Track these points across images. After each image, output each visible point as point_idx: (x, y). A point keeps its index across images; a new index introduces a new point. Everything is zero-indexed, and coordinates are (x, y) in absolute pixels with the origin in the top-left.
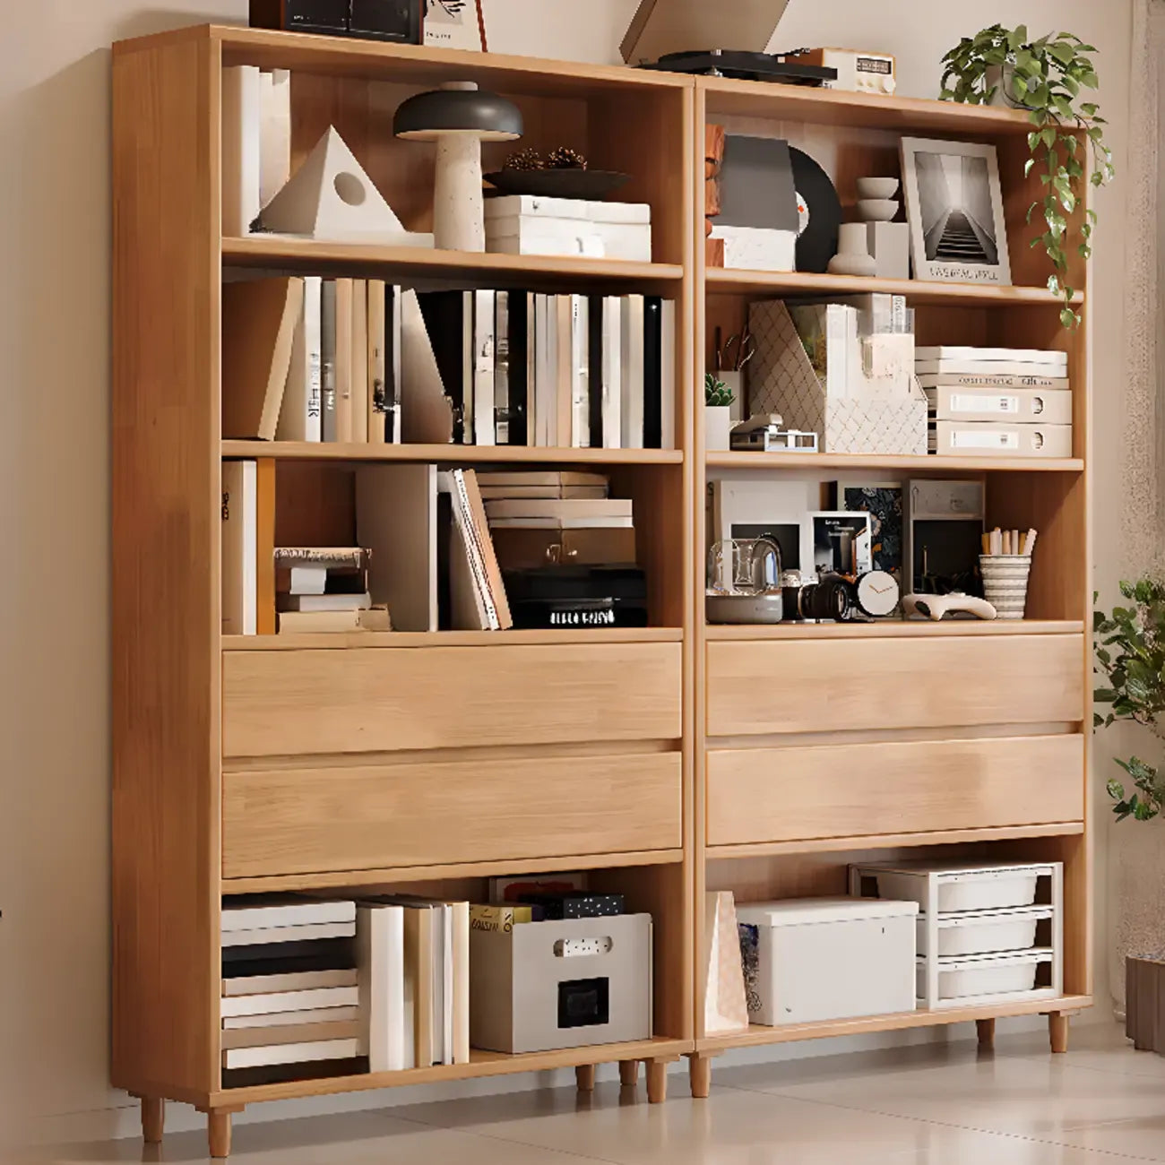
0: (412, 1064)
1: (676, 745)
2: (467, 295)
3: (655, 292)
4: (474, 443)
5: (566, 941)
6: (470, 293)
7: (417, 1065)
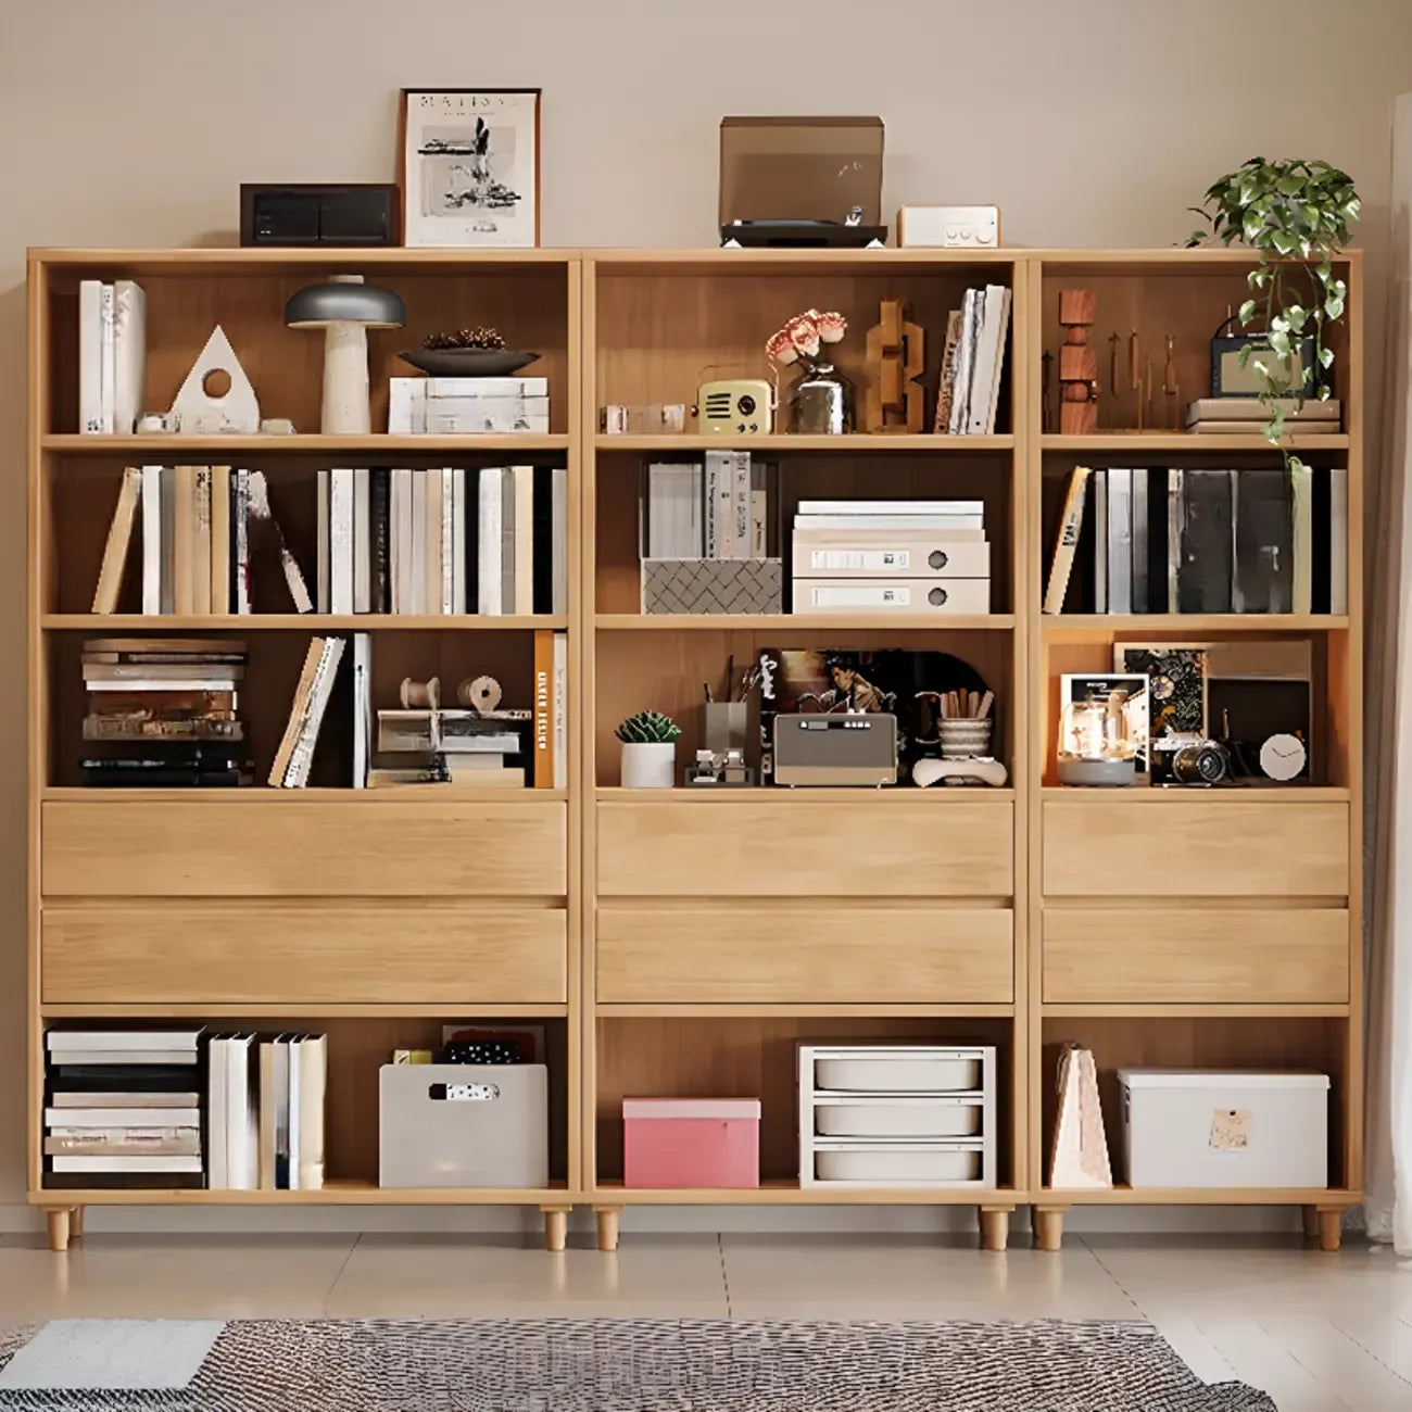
0: (255, 1184)
1: (562, 902)
2: (322, 475)
3: (545, 462)
4: (330, 611)
5: (448, 1086)
6: (325, 473)
7: (259, 1188)
